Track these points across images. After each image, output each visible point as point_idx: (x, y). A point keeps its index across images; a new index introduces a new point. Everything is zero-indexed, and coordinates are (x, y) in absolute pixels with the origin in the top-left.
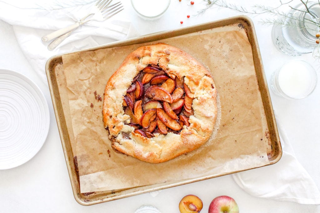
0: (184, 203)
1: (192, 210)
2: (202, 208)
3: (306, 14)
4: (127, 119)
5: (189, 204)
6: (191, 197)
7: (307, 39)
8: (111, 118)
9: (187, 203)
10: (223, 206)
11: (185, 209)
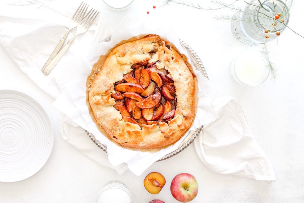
0: (149, 179)
1: (155, 186)
2: (165, 184)
3: (260, 8)
5: (153, 181)
6: (155, 174)
7: (261, 31)
9: (151, 179)
10: (183, 182)
11: (149, 185)
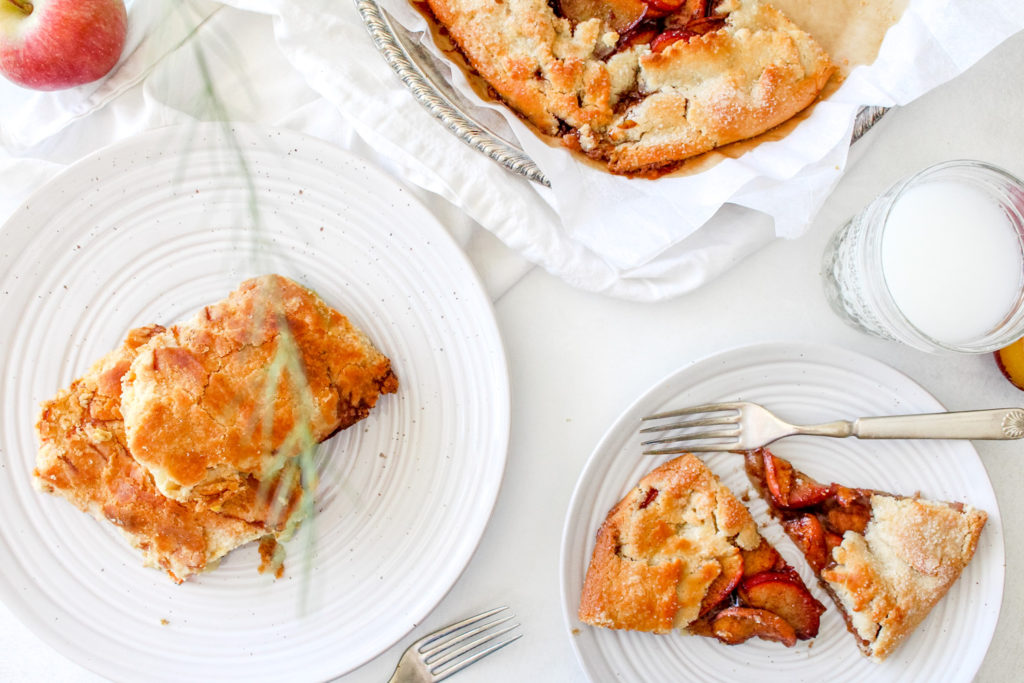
4: (600, 35)
8: (544, 79)
